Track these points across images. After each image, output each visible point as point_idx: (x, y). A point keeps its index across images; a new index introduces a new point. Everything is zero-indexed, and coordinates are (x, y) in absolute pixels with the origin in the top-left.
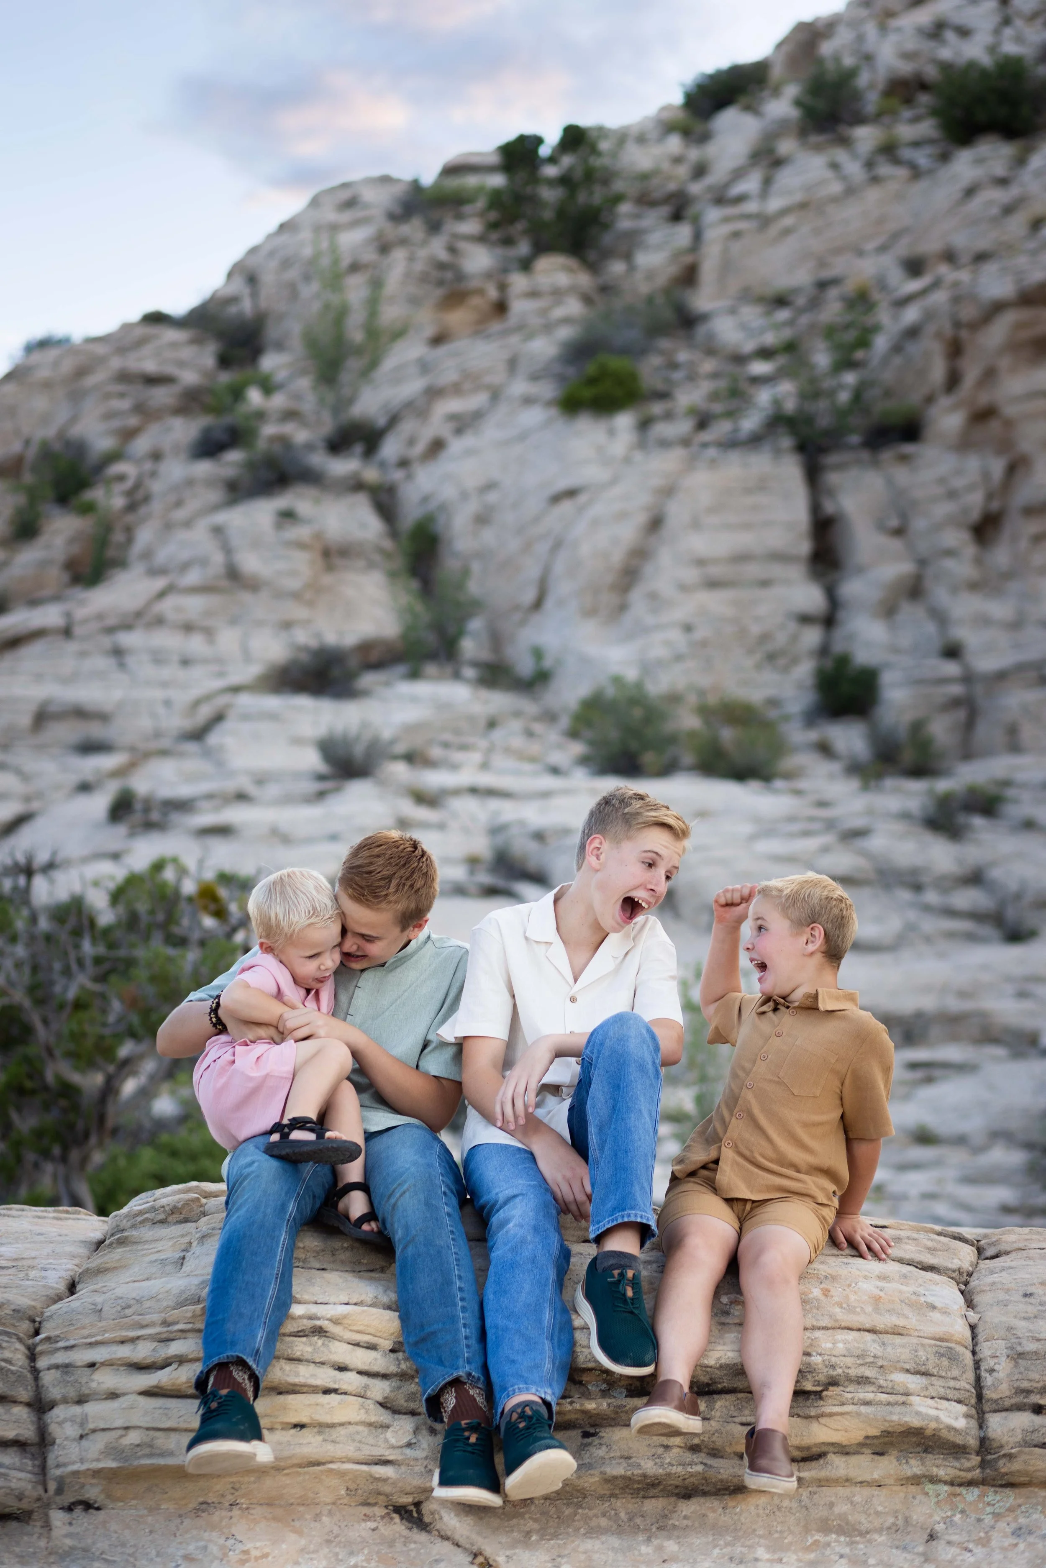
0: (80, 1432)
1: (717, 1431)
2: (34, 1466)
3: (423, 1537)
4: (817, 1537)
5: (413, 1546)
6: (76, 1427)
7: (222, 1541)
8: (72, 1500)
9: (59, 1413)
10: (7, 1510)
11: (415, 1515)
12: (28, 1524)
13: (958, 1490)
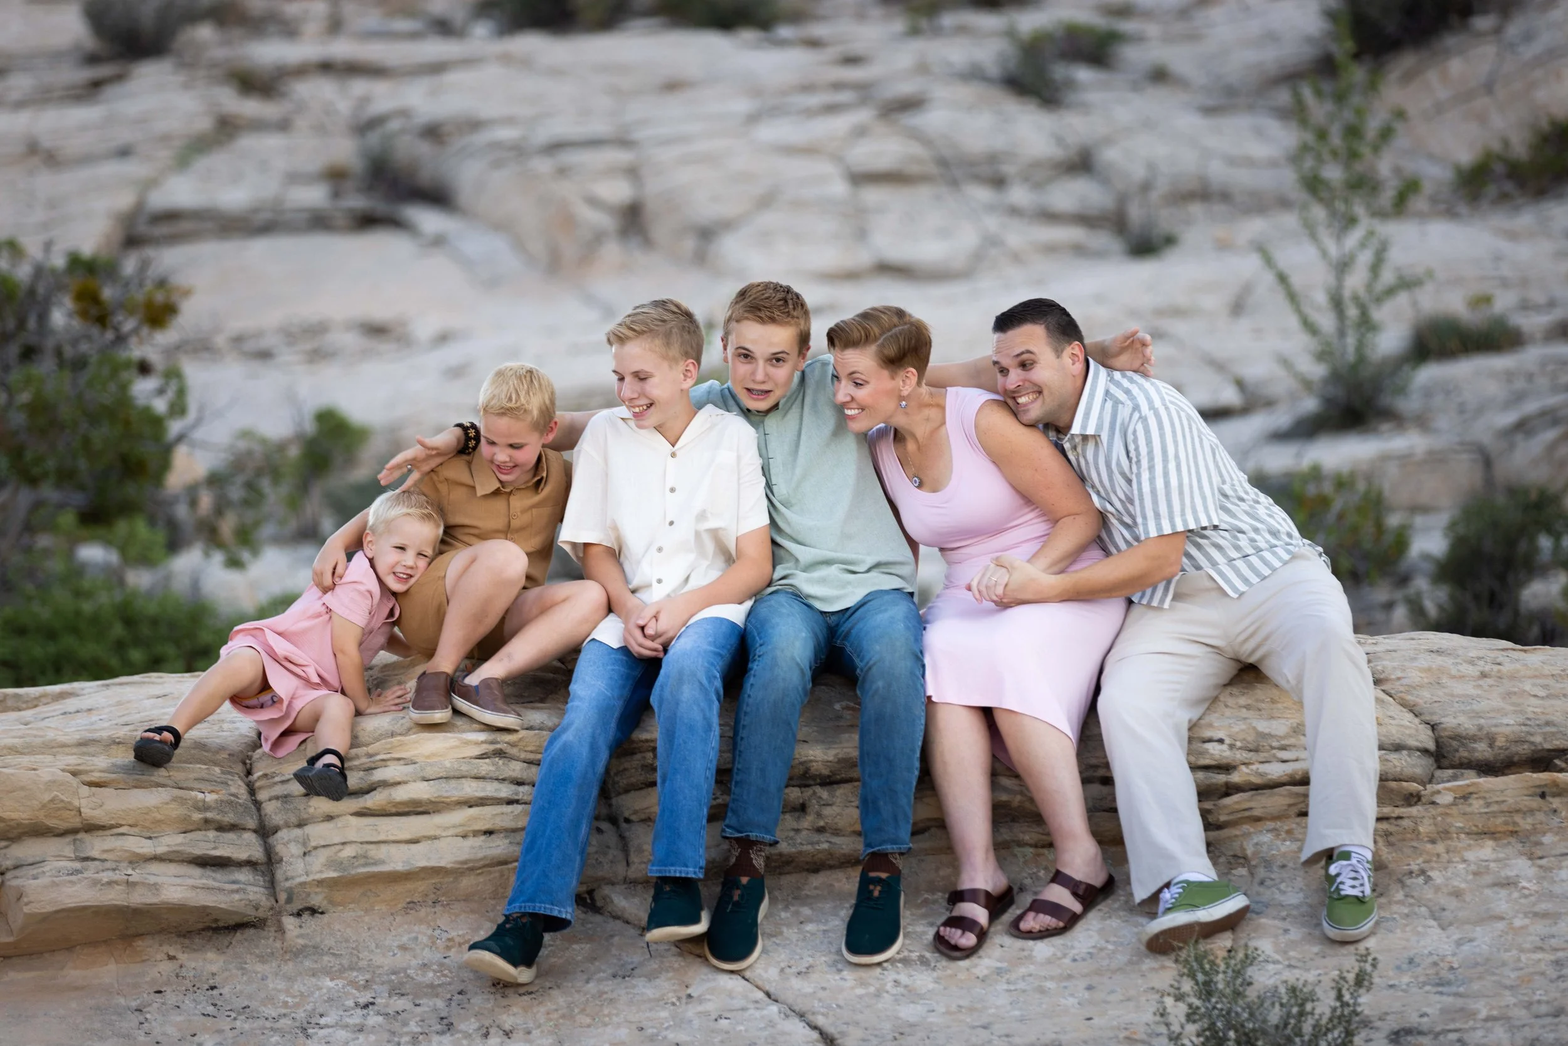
0: (304, 850)
1: (838, 814)
2: (264, 881)
3: (598, 918)
4: (926, 896)
5: (590, 926)
6: (300, 846)
7: (430, 932)
8: (301, 907)
9: (283, 834)
10: (245, 919)
11: (589, 901)
12: (264, 930)
13: (1041, 851)
